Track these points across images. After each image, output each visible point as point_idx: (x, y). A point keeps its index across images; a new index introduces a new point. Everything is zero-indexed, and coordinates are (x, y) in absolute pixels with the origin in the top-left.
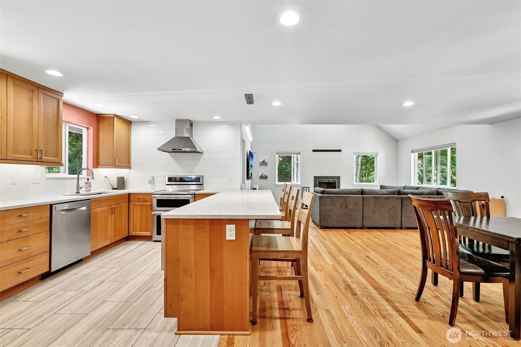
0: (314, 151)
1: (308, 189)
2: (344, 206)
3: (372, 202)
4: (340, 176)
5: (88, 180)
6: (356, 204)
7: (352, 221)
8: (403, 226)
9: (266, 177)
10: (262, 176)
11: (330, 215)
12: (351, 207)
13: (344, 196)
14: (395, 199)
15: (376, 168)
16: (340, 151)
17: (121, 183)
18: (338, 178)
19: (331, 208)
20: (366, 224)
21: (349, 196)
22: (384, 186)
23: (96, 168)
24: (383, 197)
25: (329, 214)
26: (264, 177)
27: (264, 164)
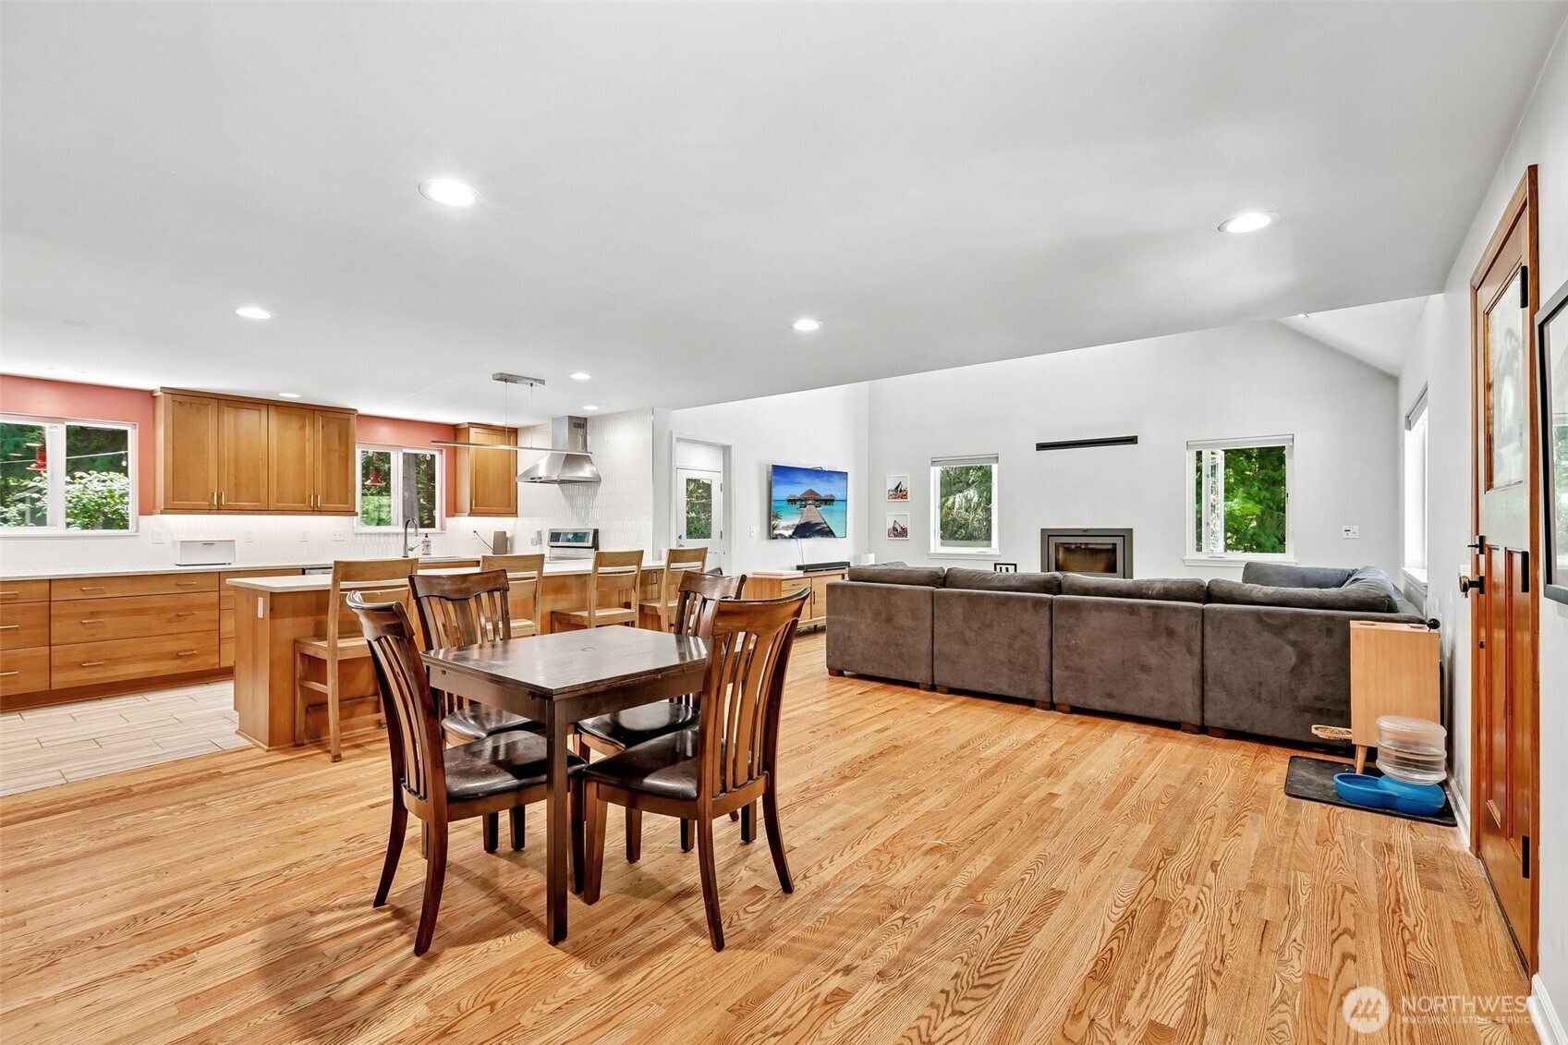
0: (1041, 447)
1: (1011, 568)
2: (884, 616)
3: (958, 610)
4: (1131, 530)
5: (427, 537)
6: (914, 613)
7: (905, 662)
8: (1055, 700)
9: (905, 532)
10: (894, 528)
11: (849, 638)
12: (904, 620)
13: (883, 588)
14: (1029, 605)
16: (1131, 440)
17: (502, 541)
19: (850, 619)
20: (943, 676)
21: (897, 589)
23: (453, 516)
24: (990, 595)
25: (846, 634)
26: (899, 532)
27: (899, 493)
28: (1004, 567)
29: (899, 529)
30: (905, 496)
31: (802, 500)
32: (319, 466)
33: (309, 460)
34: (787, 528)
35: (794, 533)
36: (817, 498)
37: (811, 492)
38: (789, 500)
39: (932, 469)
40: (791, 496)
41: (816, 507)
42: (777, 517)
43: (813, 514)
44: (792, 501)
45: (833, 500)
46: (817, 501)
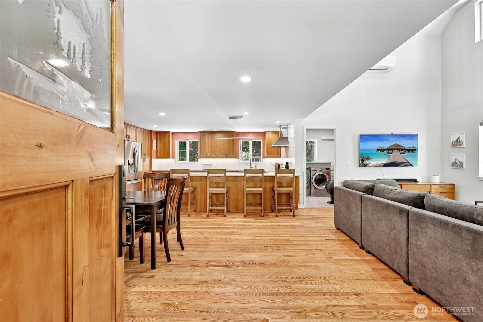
5: (256, 164)
9: (462, 164)
10: (455, 162)
23: (264, 158)
27: (458, 143)
29: (459, 163)
30: (462, 144)
31: (389, 150)
32: (228, 146)
33: (226, 145)
36: (402, 148)
37: (397, 145)
39: (480, 127)
40: (380, 147)
41: (401, 154)
42: (368, 159)
43: (398, 157)
44: (380, 150)
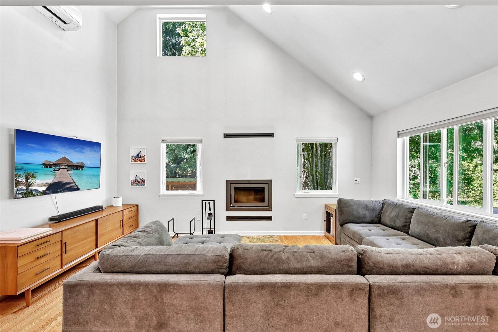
0: (226, 136)
1: (212, 203)
4: (272, 180)
9: (143, 182)
10: (135, 180)
15: (336, 166)
16: (272, 135)
18: (269, 183)
22: (344, 200)
26: (138, 182)
27: (139, 158)
28: (207, 203)
29: (139, 180)
30: (143, 160)
31: (56, 165)
34: (41, 185)
35: (47, 189)
36: (70, 164)
37: (65, 159)
38: (44, 165)
39: (162, 144)
40: (47, 161)
41: (68, 171)
42: (33, 176)
43: (64, 176)
44: (47, 165)
45: (83, 167)
46: (69, 166)
